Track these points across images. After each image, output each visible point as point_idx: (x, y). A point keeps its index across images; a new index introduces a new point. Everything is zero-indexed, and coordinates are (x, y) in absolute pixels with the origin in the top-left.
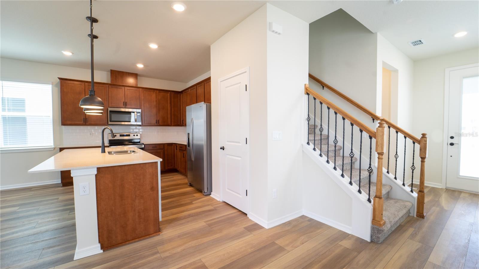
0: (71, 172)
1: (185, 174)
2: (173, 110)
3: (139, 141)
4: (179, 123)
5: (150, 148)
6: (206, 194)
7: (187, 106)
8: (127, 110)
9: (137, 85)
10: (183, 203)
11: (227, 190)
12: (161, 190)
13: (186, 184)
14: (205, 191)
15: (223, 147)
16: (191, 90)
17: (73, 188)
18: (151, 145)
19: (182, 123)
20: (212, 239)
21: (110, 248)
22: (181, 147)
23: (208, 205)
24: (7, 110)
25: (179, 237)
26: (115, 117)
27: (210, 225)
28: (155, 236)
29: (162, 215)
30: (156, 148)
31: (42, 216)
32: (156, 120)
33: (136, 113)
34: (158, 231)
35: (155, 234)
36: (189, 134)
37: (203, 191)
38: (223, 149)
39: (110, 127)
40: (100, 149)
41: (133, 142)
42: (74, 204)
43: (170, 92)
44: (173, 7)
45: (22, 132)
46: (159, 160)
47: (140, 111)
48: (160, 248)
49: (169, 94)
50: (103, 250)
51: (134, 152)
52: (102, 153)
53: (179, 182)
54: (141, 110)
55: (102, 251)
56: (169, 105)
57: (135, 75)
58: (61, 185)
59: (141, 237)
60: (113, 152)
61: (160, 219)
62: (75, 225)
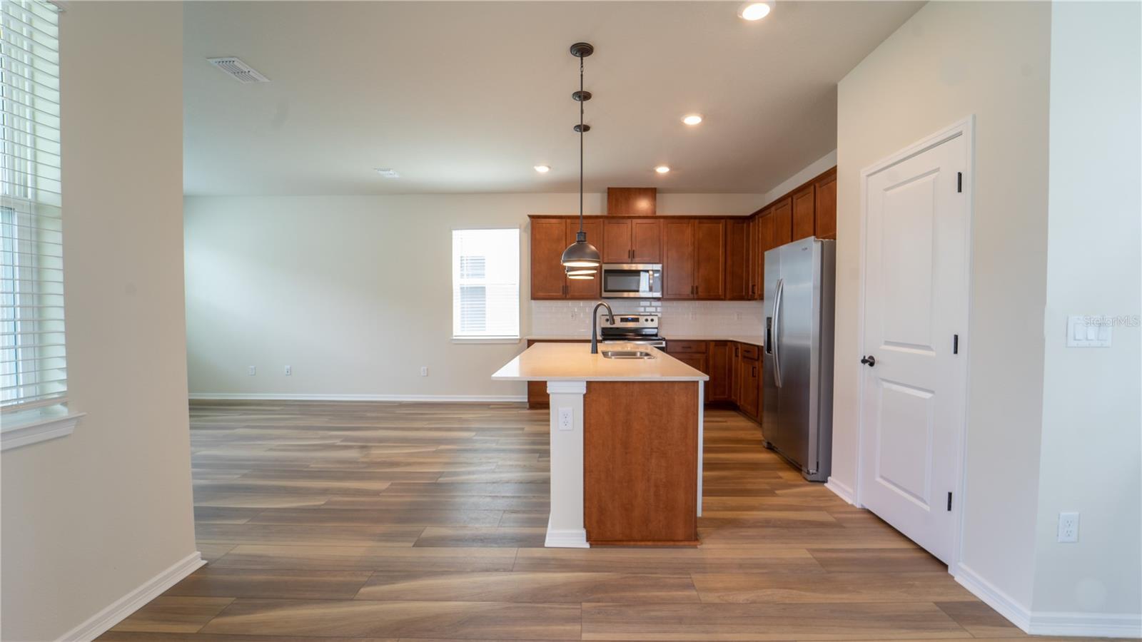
0: (548, 384)
1: (756, 418)
2: (729, 262)
3: (654, 333)
4: (744, 294)
5: (679, 349)
6: (812, 479)
7: (766, 250)
8: (634, 267)
9: (655, 212)
10: (749, 487)
11: (879, 480)
12: (704, 448)
13: (759, 442)
14: (811, 471)
15: (871, 358)
16: (776, 210)
17: (549, 414)
18: (680, 343)
19: (750, 293)
20: (828, 601)
21: (602, 544)
22: (748, 352)
23: (819, 509)
24: (465, 276)
25: (741, 566)
26: (613, 282)
27: (823, 563)
28: (686, 548)
29: (703, 503)
30: (689, 350)
31: (502, 455)
32: (693, 287)
33: (651, 273)
34: (693, 538)
35: (686, 543)
36: (769, 320)
37: (803, 468)
38: (872, 364)
39: (606, 303)
40: (590, 345)
41: (644, 333)
42: (548, 444)
43: (723, 221)
44: (741, 15)
45: (480, 311)
46: (702, 378)
47: (658, 267)
48: (697, 578)
49: (721, 225)
50: (591, 545)
51: (647, 355)
52: (592, 353)
53: (741, 434)
54: (660, 265)
55: (587, 546)
56: (721, 251)
57: (651, 192)
58: (528, 406)
59: (659, 540)
60: (610, 353)
61: (699, 514)
62: (550, 483)
